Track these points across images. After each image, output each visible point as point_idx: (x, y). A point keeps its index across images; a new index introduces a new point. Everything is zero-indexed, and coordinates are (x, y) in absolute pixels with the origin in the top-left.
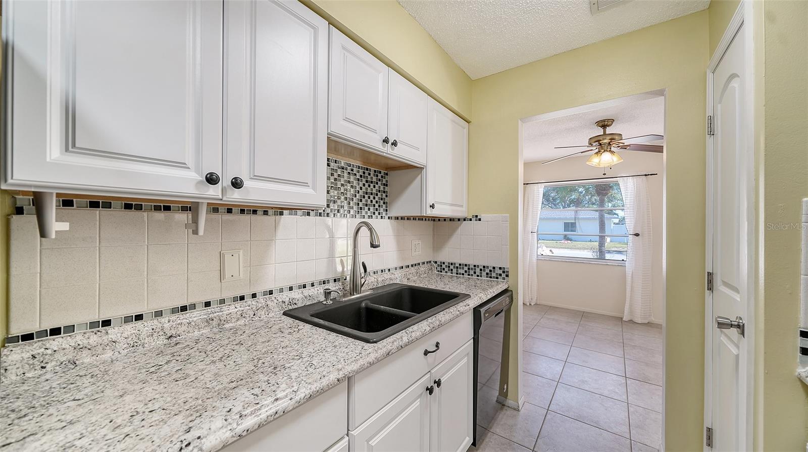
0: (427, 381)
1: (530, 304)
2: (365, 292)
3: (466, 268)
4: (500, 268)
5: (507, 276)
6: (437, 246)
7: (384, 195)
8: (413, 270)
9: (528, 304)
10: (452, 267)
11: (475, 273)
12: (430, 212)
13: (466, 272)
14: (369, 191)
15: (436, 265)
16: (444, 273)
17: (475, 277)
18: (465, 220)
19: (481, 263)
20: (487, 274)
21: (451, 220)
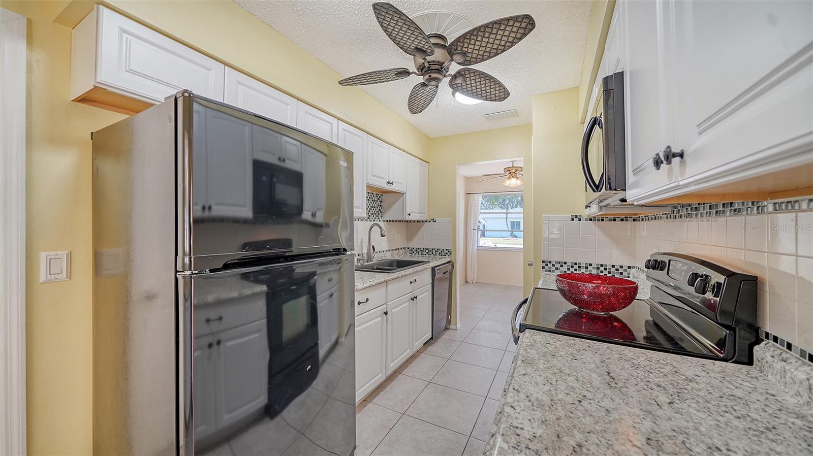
0: (411, 295)
1: (473, 283)
2: (375, 261)
3: (427, 251)
4: (447, 250)
5: (451, 254)
6: (409, 238)
7: (381, 208)
8: (396, 252)
9: (471, 282)
10: (418, 251)
11: (432, 253)
12: (408, 218)
13: (427, 253)
14: (373, 206)
15: (409, 250)
16: (413, 255)
17: (432, 256)
18: (426, 222)
19: (436, 247)
20: (440, 253)
21: (418, 221)
